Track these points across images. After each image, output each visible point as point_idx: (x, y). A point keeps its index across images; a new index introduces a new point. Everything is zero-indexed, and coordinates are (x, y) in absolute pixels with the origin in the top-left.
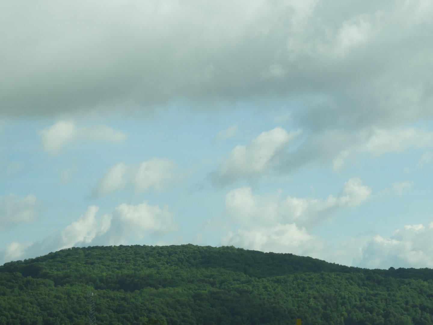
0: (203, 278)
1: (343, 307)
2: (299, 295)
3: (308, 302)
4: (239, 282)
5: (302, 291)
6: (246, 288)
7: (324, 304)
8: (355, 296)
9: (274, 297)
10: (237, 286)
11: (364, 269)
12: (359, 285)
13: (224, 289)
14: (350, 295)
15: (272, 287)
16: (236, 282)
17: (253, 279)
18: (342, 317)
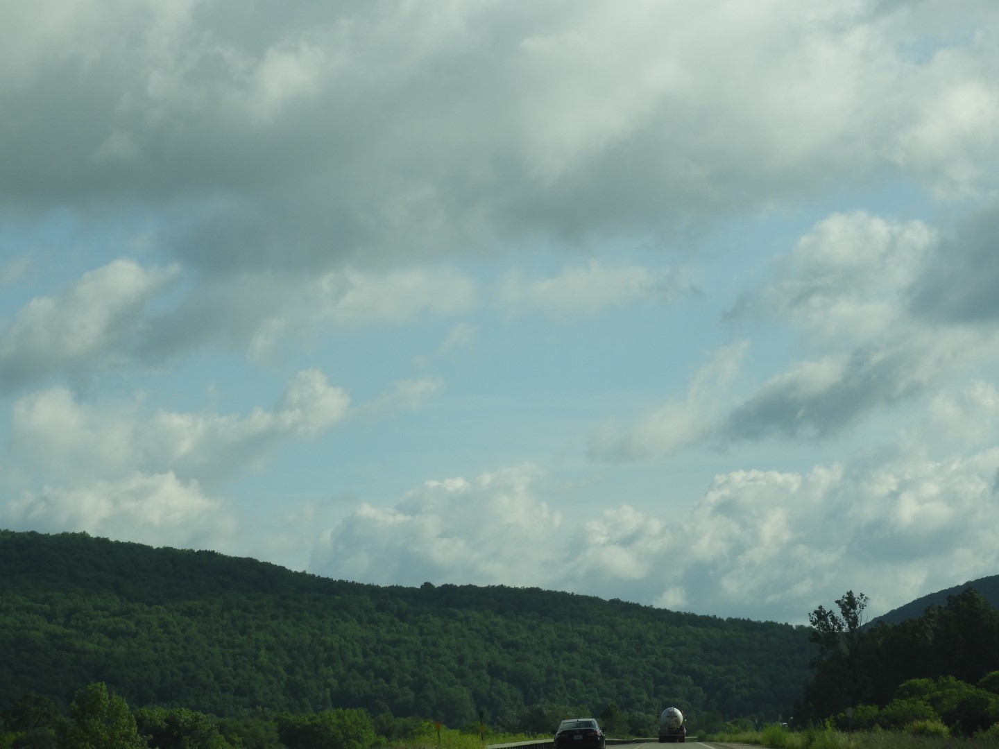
0: (30, 603)
1: (330, 667)
2: (237, 641)
3: (256, 657)
4: (106, 613)
5: (243, 632)
6: (122, 626)
7: (289, 661)
8: (353, 645)
9: (183, 647)
10: (103, 620)
11: (369, 586)
12: (360, 621)
13: (76, 627)
14: (343, 643)
15: (179, 624)
16: (100, 612)
17: (136, 606)
18: (328, 689)
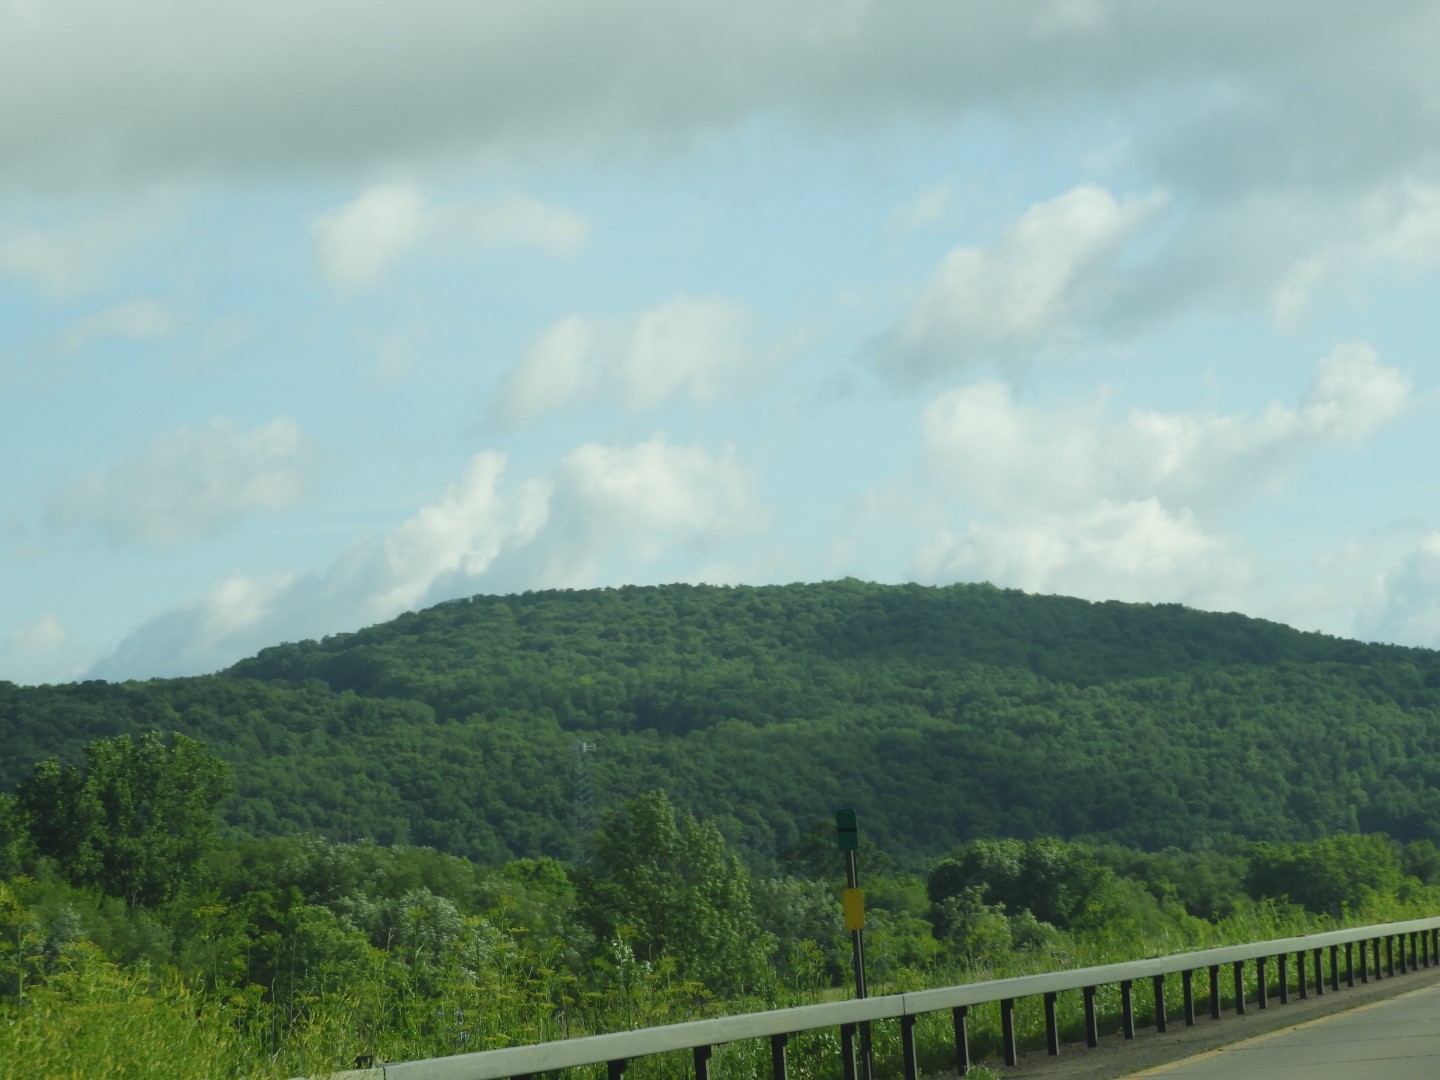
0: (903, 688)
1: (1355, 773)
2: (1214, 736)
3: (1243, 760)
4: (1017, 700)
5: (1222, 723)
6: (1040, 718)
7: (1292, 764)
8: (1390, 738)
9: (1131, 747)
10: (1013, 711)
11: (1416, 650)
12: (1401, 701)
13: (972, 721)
14: (1375, 735)
15: (1124, 713)
16: (1006, 699)
17: (1061, 688)
18: (1353, 806)
